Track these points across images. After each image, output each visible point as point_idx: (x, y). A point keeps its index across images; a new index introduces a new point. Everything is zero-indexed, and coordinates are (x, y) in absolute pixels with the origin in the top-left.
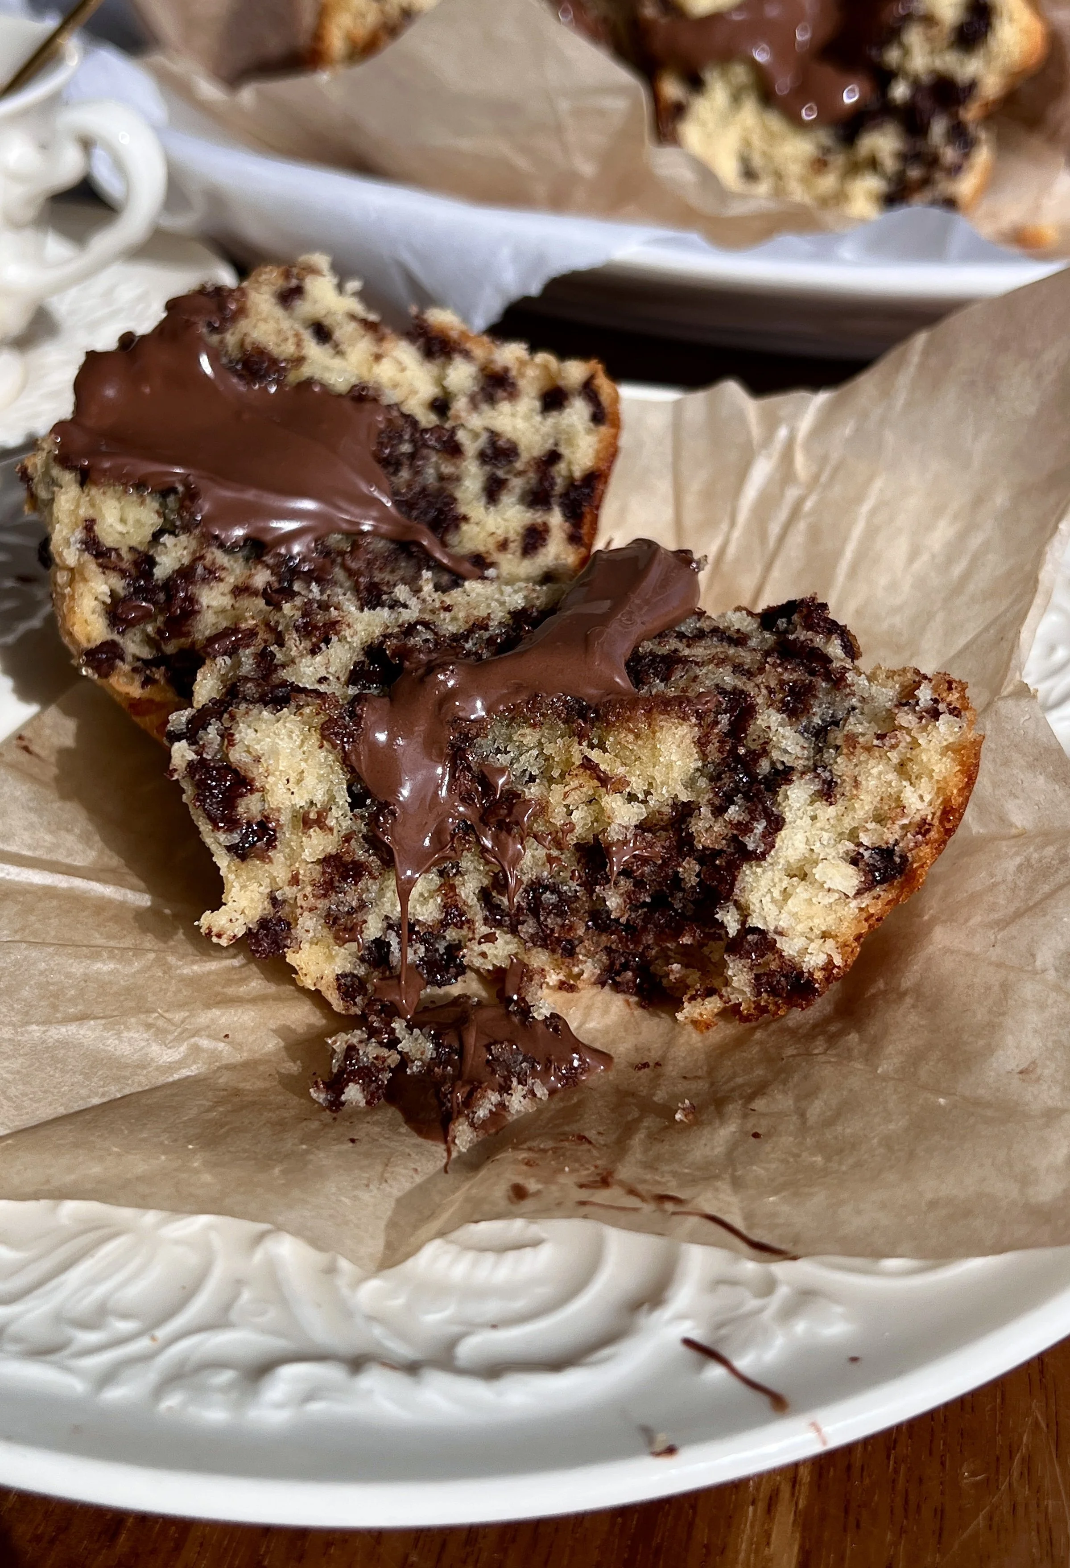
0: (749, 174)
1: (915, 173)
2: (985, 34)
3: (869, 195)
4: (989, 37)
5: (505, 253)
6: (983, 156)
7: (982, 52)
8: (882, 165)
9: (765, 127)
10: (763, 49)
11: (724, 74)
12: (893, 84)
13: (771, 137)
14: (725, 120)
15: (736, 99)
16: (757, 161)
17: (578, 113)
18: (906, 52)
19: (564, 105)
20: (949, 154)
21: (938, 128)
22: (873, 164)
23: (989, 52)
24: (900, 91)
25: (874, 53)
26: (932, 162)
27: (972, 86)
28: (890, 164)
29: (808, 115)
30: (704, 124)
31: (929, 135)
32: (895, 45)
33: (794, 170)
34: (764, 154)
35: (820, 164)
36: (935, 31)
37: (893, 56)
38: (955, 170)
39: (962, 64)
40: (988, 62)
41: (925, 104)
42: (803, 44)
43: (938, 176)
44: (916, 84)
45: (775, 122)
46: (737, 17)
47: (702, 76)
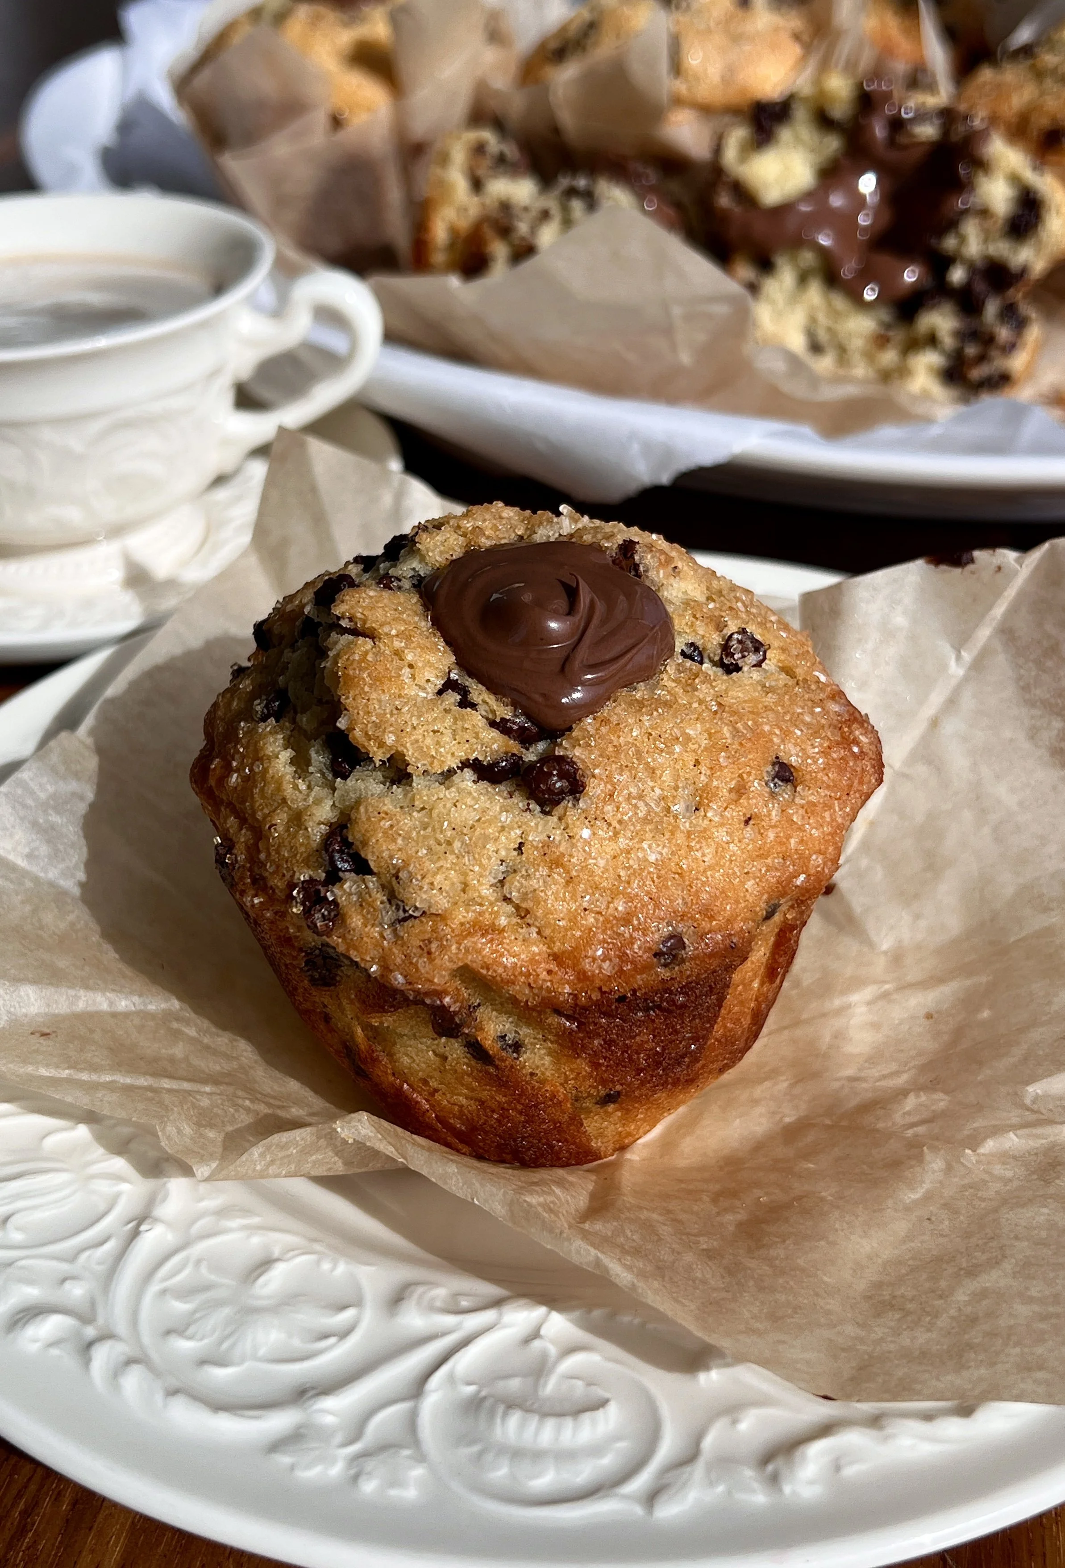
0: (816, 348)
1: (971, 351)
2: (1036, 225)
3: (930, 369)
4: (1039, 228)
5: (636, 448)
6: (1034, 333)
7: (1033, 241)
8: (941, 342)
9: (829, 304)
10: (829, 236)
11: (794, 259)
12: (951, 268)
13: (835, 314)
14: (793, 300)
15: (803, 279)
16: (823, 336)
17: (689, 318)
18: (963, 240)
19: (677, 311)
20: (1004, 333)
21: (991, 309)
22: (932, 340)
23: (1039, 242)
24: (957, 275)
25: (933, 241)
26: (987, 340)
27: (1024, 271)
28: (948, 341)
29: (870, 294)
30: (773, 302)
31: (984, 313)
32: (953, 235)
33: (857, 344)
34: (829, 330)
35: (881, 341)
36: (989, 223)
37: (950, 243)
38: (1010, 348)
39: (1015, 252)
40: (1038, 250)
41: (980, 287)
42: (865, 229)
43: (994, 353)
44: (972, 269)
45: (840, 302)
46: (805, 208)
47: (772, 259)
